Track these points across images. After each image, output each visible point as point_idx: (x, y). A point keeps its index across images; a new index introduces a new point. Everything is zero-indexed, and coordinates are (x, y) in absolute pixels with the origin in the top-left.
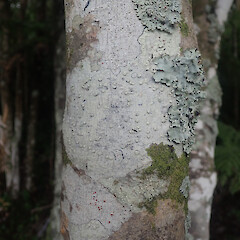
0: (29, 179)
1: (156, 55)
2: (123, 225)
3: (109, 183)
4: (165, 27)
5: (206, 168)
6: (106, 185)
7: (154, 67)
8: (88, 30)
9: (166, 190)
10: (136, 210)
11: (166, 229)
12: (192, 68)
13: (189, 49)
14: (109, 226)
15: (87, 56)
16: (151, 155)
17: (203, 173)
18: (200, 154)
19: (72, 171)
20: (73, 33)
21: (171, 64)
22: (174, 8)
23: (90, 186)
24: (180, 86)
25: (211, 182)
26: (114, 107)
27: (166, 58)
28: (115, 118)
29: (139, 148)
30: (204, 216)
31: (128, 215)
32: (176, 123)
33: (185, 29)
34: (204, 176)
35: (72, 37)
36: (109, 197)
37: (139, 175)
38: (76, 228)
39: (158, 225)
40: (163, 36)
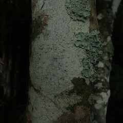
0: (15, 91)
1: (77, 32)
2: (58, 118)
3: (52, 97)
4: (82, 18)
5: (105, 87)
6: (50, 98)
7: (76, 39)
8: (43, 19)
9: (81, 101)
10: (65, 111)
11: (80, 120)
12: (95, 39)
13: (93, 30)
14: (51, 119)
15: (42, 32)
16: (73, 83)
17: (104, 90)
18: (102, 80)
19: (33, 90)
20: (35, 21)
21: (84, 37)
22: (86, 9)
23: (42, 98)
24: (88, 48)
25: (107, 95)
26: (55, 59)
27: (82, 34)
28: (55, 64)
29: (67, 80)
30: (104, 112)
31: (61, 113)
32: (86, 67)
33: (92, 20)
34: (104, 92)
35: (35, 23)
36: (52, 104)
37: (67, 93)
38: (35, 119)
39: (76, 119)
40: (81, 23)
